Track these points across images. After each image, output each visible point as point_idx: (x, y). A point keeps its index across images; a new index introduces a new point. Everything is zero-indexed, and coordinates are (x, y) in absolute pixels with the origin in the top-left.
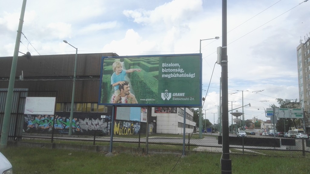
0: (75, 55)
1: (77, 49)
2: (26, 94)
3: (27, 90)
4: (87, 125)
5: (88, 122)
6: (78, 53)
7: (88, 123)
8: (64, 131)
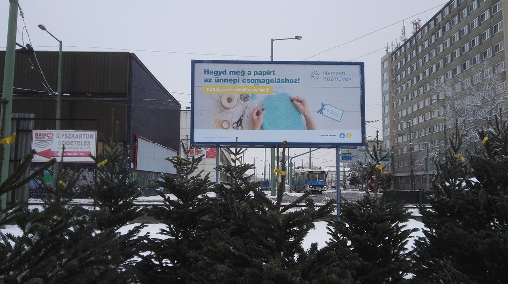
0: (57, 53)
1: (60, 42)
2: (32, 123)
3: (32, 116)
4: (83, 181)
5: (87, 175)
6: (62, 51)
7: (87, 177)
8: (40, 192)
